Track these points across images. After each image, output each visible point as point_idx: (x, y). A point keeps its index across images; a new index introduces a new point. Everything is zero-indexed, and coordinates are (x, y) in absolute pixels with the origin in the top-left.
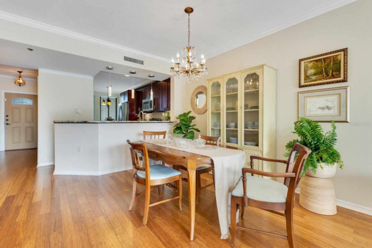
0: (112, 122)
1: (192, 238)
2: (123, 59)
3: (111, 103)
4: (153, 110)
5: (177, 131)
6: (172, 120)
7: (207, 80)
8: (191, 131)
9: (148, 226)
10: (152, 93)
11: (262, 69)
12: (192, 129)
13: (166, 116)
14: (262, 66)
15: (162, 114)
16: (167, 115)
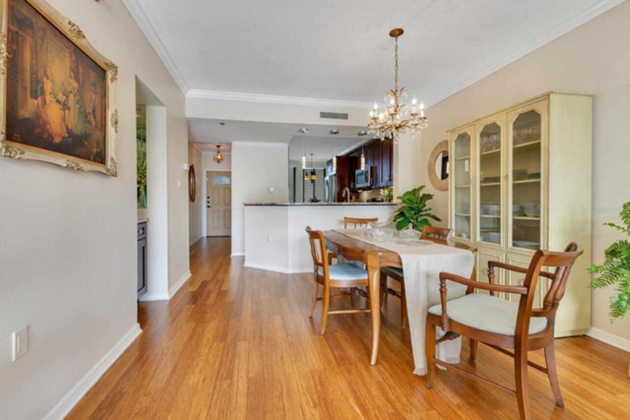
0: (317, 203)
1: (373, 362)
2: (319, 116)
3: (315, 176)
4: (369, 185)
5: (399, 218)
6: (395, 201)
7: (448, 132)
8: (423, 220)
9: (324, 337)
10: (363, 160)
11: (547, 100)
12: (426, 215)
13: (386, 195)
14: (547, 96)
15: (380, 191)
16: (388, 193)
